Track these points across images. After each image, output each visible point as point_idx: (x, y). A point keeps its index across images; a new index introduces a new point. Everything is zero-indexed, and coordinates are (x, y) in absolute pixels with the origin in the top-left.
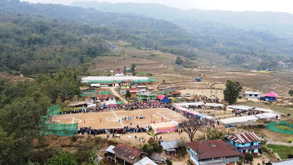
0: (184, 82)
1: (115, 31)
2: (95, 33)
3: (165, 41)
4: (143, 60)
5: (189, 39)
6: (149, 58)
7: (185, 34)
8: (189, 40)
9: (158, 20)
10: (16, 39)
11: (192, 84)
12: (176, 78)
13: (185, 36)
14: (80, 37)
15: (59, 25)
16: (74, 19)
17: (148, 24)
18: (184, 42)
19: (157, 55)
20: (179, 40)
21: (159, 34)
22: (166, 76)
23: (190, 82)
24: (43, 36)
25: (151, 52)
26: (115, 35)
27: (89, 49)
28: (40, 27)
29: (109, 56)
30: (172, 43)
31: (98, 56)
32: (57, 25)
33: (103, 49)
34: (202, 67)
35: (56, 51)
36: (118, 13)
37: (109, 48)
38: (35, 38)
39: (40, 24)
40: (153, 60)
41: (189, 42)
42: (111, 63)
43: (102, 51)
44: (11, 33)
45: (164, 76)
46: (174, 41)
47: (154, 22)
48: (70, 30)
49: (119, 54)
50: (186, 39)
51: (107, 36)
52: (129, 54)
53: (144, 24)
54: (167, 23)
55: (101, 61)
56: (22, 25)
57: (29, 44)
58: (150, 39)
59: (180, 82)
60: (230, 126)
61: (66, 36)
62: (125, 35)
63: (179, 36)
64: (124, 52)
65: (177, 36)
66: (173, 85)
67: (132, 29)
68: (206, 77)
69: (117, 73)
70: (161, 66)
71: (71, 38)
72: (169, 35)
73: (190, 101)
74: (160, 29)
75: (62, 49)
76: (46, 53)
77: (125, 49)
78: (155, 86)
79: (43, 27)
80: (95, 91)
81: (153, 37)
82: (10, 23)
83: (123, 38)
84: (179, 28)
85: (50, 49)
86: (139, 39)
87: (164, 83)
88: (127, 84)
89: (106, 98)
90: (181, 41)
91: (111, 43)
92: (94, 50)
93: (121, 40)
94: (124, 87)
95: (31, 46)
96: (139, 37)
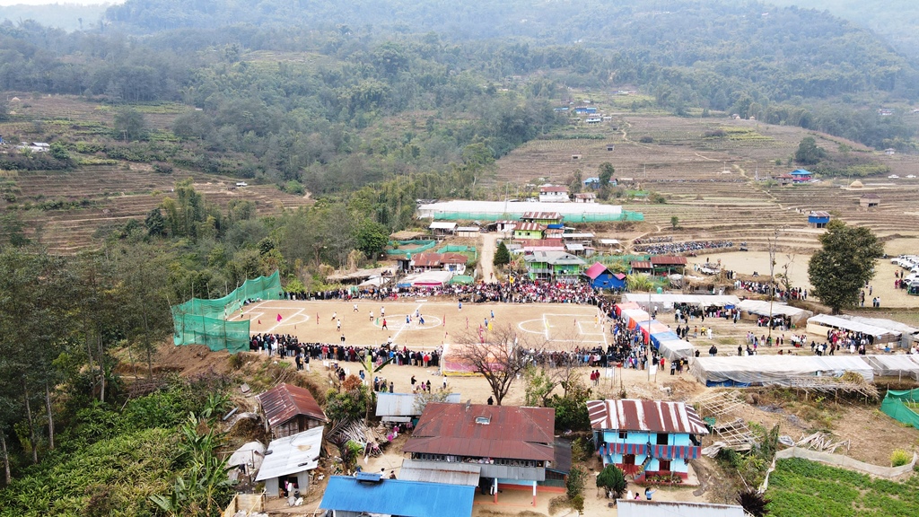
0: (762, 226)
1: (610, 59)
2: (543, 69)
3: (790, 83)
4: (676, 150)
5: (894, 69)
6: (698, 145)
7: (880, 52)
8: (892, 75)
9: (776, 10)
10: (322, 97)
11: (786, 235)
12: (741, 213)
13: (876, 60)
14: (491, 84)
15: (442, 51)
16: (497, 28)
17: (737, 25)
18: (868, 82)
19: (732, 132)
20: (846, 75)
21: (770, 60)
22: (711, 206)
24: (389, 86)
25: (714, 125)
26: (609, 71)
27: (507, 119)
28: (385, 58)
29: (567, 139)
30: (818, 89)
31: (533, 138)
32: (436, 51)
33: (553, 118)
34: (910, 177)
35: (415, 128)
37: (575, 115)
38: (368, 93)
39: (387, 51)
41: (892, 80)
42: (564, 161)
43: (549, 124)
44: (311, 80)
45: (705, 205)
46: (828, 81)
47: (759, 17)
48: (472, 62)
49: (603, 132)
50: (880, 69)
51: (580, 76)
52: (632, 131)
53: (718, 27)
55: (537, 154)
56: (343, 58)
57: (352, 110)
58: (732, 78)
59: (744, 226)
60: (730, 382)
61: (453, 82)
62: (640, 70)
63: (852, 62)
64: (621, 125)
65: (843, 62)
66: (705, 237)
67: (676, 49)
68: (879, 213)
69: (546, 193)
70: (725, 172)
71: (466, 86)
72: (810, 61)
73: (697, 288)
74: (780, 41)
75: (430, 121)
76: (377, 135)
77: (627, 116)
78: (632, 237)
79: (393, 60)
80: (433, 243)
81: (744, 71)
82: (315, 54)
83: (632, 78)
84: (856, 30)
85: (403, 120)
86: (690, 81)
87: (675, 227)
88: (535, 225)
89: (436, 263)
90: (856, 78)
91: (587, 97)
92: (521, 121)
93: (627, 88)
94: (523, 234)
95: (356, 114)
96: (691, 75)
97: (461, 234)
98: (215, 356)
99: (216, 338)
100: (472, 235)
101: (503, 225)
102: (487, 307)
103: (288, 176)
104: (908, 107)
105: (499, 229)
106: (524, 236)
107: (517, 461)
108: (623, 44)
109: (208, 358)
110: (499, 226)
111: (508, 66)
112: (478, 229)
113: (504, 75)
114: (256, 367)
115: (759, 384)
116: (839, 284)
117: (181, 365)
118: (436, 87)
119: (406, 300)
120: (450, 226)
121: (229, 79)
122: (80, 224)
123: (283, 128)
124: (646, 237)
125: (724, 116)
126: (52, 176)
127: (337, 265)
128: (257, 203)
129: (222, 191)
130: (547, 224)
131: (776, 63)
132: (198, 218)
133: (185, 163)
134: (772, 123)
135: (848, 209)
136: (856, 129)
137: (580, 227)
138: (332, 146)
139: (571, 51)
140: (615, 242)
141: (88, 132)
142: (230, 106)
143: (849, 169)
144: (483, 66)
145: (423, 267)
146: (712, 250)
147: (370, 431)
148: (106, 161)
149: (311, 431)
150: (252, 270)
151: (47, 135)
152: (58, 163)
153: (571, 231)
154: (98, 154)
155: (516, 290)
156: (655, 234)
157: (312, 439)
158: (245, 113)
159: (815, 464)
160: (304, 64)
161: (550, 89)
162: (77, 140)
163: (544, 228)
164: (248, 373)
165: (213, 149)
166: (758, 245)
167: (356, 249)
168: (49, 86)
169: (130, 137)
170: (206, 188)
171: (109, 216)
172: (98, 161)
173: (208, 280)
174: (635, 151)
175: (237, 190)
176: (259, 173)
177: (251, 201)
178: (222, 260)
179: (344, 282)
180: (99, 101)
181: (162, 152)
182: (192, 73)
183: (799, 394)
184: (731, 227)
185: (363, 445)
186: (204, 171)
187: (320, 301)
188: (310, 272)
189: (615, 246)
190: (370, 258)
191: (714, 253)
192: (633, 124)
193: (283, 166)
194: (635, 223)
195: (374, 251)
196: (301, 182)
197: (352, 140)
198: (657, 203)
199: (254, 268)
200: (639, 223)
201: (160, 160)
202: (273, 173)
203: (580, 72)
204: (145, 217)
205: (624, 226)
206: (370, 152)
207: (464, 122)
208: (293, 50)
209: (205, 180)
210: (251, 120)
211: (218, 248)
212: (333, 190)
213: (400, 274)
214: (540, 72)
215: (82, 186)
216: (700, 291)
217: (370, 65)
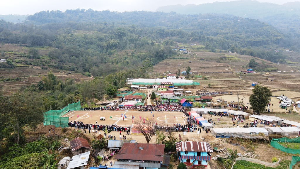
0: (237, 87)
1: (190, 34)
2: (169, 37)
3: (247, 42)
4: (211, 63)
5: (279, 38)
6: (218, 61)
7: (275, 32)
8: (279, 40)
9: (242, 19)
10: (97, 45)
11: (245, 90)
12: (231, 83)
13: (274, 35)
14: (152, 41)
15: (137, 31)
16: (155, 24)
17: (230, 24)
18: (271, 42)
19: (229, 57)
20: (264, 39)
21: (241, 34)
23: (245, 87)
24: (119, 42)
25: (223, 55)
26: (190, 38)
27: (157, 53)
28: (118, 33)
29: (177, 59)
30: (255, 44)
31: (165, 59)
32: (135, 31)
33: (172, 52)
34: (284, 71)
35: (128, 55)
36: (199, 14)
37: (179, 51)
38: (112, 44)
39: (119, 31)
40: (222, 63)
42: (175, 66)
43: (171, 54)
44: (94, 40)
45: (220, 80)
46: (259, 41)
47: (237, 21)
48: (146, 34)
49: (188, 57)
50: (275, 38)
52: (197, 56)
53: (224, 24)
54: (252, 21)
55: (167, 64)
56: (105, 33)
57: (107, 49)
58: (229, 40)
59: (231, 87)
60: (223, 136)
61: (140, 41)
62: (200, 37)
63: (266, 35)
64: (194, 55)
65: (263, 36)
66: (219, 90)
67: (211, 31)
68: (274, 83)
69: (169, 76)
70: (226, 70)
71: (144, 42)
72: (253, 35)
73: (215, 107)
74: (244, 29)
75: (132, 53)
76: (115, 57)
77: (196, 52)
78: (195, 90)
79: (121, 33)
80: (132, 92)
81: (233, 38)
82: (96, 31)
83: (197, 40)
84: (267, 26)
85: (124, 53)
86: (216, 41)
87: (210, 87)
88: (165, 86)
89: (132, 99)
90: (267, 41)
91: (183, 46)
92: (162, 53)
93: (196, 43)
94: (161, 89)
95: (109, 50)
96: (216, 39)
97: (141, 89)
98: (57, 129)
99: (57, 123)
100: (144, 89)
102: (148, 113)
103: (85, 71)
104: (284, 50)
105: (153, 88)
106: (161, 90)
107: (151, 161)
108: (194, 29)
110: (153, 87)
111: (158, 36)
112: (146, 88)
113: (157, 39)
114: (70, 132)
115: (233, 137)
116: (258, 105)
117: (45, 132)
118: (135, 42)
119: (122, 111)
120: (137, 87)
121: (67, 39)
122: (15, 86)
123: (84, 55)
124: (200, 90)
125: (227, 52)
126: (7, 70)
127: (99, 99)
128: (75, 79)
129: (63, 75)
130: (168, 86)
131: (242, 36)
132: (55, 84)
133: (51, 66)
134: (242, 54)
135: (265, 81)
136: (267, 56)
137: (179, 87)
138: (100, 61)
139: (178, 31)
140: (190, 92)
141: (20, 56)
142: (67, 48)
143: (265, 69)
144: (150, 36)
145: (128, 100)
146: (221, 94)
147: (106, 153)
148: (25, 65)
149: (86, 153)
150: (71, 101)
151: (6, 57)
152: (9, 66)
153: (176, 88)
154: (22, 63)
155: (157, 107)
156: (203, 89)
157: (86, 155)
158: (72, 50)
159: (248, 162)
160: (92, 34)
161: (172, 43)
162: (16, 59)
163: (167, 87)
164: (68, 134)
165: (61, 62)
166: (236, 93)
167: (106, 94)
168: (7, 41)
169: (33, 58)
170: (58, 74)
171: (25, 83)
172: (23, 65)
173: (56, 104)
174: (198, 63)
175: (69, 75)
176: (76, 69)
177: (73, 79)
178: (62, 97)
179: (102, 105)
180: (24, 46)
181: (44, 62)
182: (55, 37)
183: (244, 140)
184: (227, 87)
185: (103, 157)
186: (58, 69)
187: (93, 111)
188: (91, 101)
189: (190, 93)
190: (110, 97)
191: (222, 95)
192: (198, 54)
193: (84, 67)
194: (197, 86)
195: (112, 95)
196: (90, 72)
197: (107, 59)
198: (204, 79)
199: (72, 100)
200: (198, 86)
201: (43, 65)
202: (81, 69)
203: (181, 38)
204: (37, 84)
205: (193, 87)
206: (113, 63)
207: (143, 53)
208: (89, 30)
209: (58, 72)
210: (74, 52)
211: (61, 94)
212: (100, 75)
213: (120, 102)
214: (168, 38)
215: (17, 73)
216: (216, 107)
217: (113, 35)
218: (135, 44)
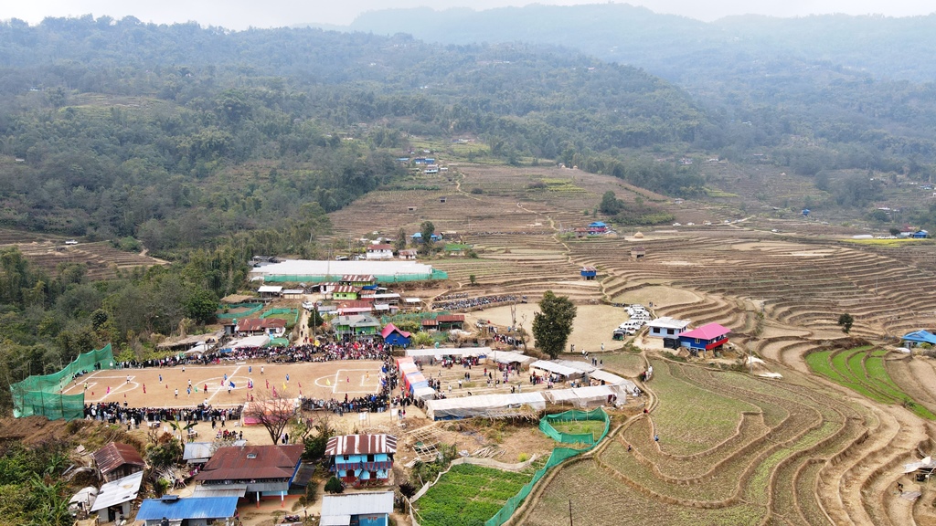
0: (545, 280)
1: (451, 109)
2: (388, 118)
3: (610, 134)
5: (694, 123)
6: (521, 196)
7: (683, 108)
8: (693, 128)
9: (601, 65)
10: (159, 145)
11: (561, 287)
12: (534, 267)
13: (680, 115)
14: (336, 133)
15: (287, 98)
16: (346, 70)
17: (568, 78)
18: (674, 134)
19: (552, 184)
20: (656, 128)
21: (594, 112)
23: (564, 280)
24: (231, 136)
25: (538, 175)
26: (450, 120)
27: (349, 171)
29: (405, 190)
31: (373, 189)
32: (281, 98)
33: (393, 169)
34: (690, 224)
35: (258, 178)
36: (479, 44)
37: (414, 165)
38: (209, 142)
39: (228, 98)
40: (532, 200)
41: (693, 132)
42: (401, 212)
43: (390, 174)
44: (147, 128)
45: (508, 260)
46: (641, 133)
47: (586, 71)
48: (318, 109)
49: (439, 182)
50: (683, 123)
51: (423, 124)
52: (465, 182)
53: (551, 79)
54: (628, 72)
55: (376, 205)
56: (183, 103)
58: (561, 129)
59: (531, 280)
61: (297, 131)
62: (478, 119)
63: (661, 115)
64: (455, 175)
65: (653, 116)
66: (497, 292)
67: (514, 98)
68: (644, 263)
69: (373, 251)
70: (537, 224)
71: (310, 135)
72: (627, 114)
73: (466, 341)
74: (604, 94)
75: (273, 173)
76: (217, 189)
77: (463, 166)
78: (434, 294)
79: (234, 107)
80: (260, 306)
81: (572, 122)
82: (152, 99)
83: (471, 127)
84: (665, 87)
85: (245, 172)
86: (523, 131)
87: (473, 283)
88: (346, 287)
89: (258, 328)
90: (664, 131)
91: (428, 146)
93: (467, 137)
94: (341, 295)
95: (197, 163)
96: (525, 125)
97: (287, 297)
98: (53, 425)
99: (53, 409)
100: (296, 297)
101: (325, 287)
102: (294, 367)
103: (122, 232)
104: (705, 156)
105: (322, 290)
106: (341, 297)
107: (270, 479)
108: (466, 92)
109: (47, 427)
110: (322, 287)
111: (353, 114)
112: (302, 291)
113: (350, 123)
114: (90, 431)
115: (469, 417)
117: (23, 434)
118: (280, 137)
119: (228, 363)
120: (277, 289)
121: (55, 126)
123: (116, 182)
124: (445, 295)
125: (552, 165)
127: (166, 333)
128: (89, 263)
129: (50, 252)
130: (362, 286)
131: (599, 115)
132: (24, 284)
133: (6, 223)
134: (592, 172)
135: (623, 260)
136: (655, 180)
137: (392, 286)
138: (170, 201)
139: (415, 101)
140: (418, 300)
142: (57, 159)
143: (643, 218)
144: (329, 114)
145: (247, 332)
146: (498, 303)
147: (179, 471)
149: (134, 475)
150: (86, 345)
153: (383, 291)
156: (456, 291)
157: (133, 482)
158: (74, 166)
160: (139, 109)
161: (393, 139)
163: (358, 290)
164: (84, 436)
165: (39, 207)
167: (186, 316)
170: (31, 249)
174: (465, 203)
175: (67, 250)
176: (90, 230)
177: (83, 263)
178: (54, 329)
179: (174, 348)
182: (10, 120)
184: (520, 282)
185: (174, 481)
186: (29, 230)
187: (149, 369)
188: (142, 341)
189: (417, 304)
190: (199, 323)
192: (467, 175)
193: (117, 222)
194: (440, 281)
195: (204, 317)
196: (136, 238)
197: (191, 193)
198: (470, 257)
199: (87, 342)
200: (444, 281)
202: (105, 230)
203: (422, 121)
205: (430, 284)
206: (211, 205)
207: (307, 172)
208: (128, 94)
209: (31, 240)
210: (81, 174)
211: (50, 316)
212: (171, 247)
213: (224, 339)
214: (385, 120)
216: (468, 344)
217: (210, 112)
218: (283, 142)
